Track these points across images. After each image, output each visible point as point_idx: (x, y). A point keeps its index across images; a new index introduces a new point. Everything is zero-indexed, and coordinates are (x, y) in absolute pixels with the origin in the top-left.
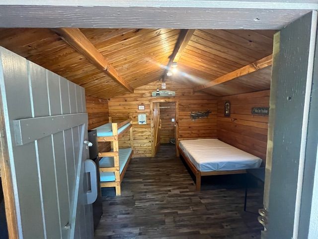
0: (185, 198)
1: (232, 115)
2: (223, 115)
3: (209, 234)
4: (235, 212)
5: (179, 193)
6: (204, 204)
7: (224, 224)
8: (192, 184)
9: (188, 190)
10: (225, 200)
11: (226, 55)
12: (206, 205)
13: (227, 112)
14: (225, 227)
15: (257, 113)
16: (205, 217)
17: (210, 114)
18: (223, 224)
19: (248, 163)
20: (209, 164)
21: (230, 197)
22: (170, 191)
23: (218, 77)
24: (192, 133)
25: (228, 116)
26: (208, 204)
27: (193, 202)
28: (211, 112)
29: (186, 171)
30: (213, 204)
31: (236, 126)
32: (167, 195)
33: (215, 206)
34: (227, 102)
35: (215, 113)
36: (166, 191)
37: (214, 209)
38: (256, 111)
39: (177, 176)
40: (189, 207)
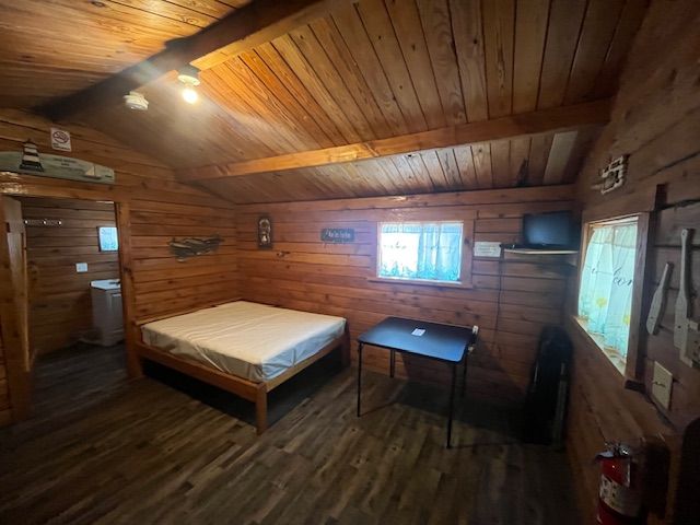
0: (245, 471)
1: (277, 246)
2: (254, 245)
3: (348, 505)
4: (350, 429)
5: (218, 471)
6: (294, 454)
7: (353, 463)
8: (237, 427)
9: (238, 448)
10: (322, 417)
11: (336, 107)
12: (300, 451)
13: (264, 239)
14: (358, 466)
15: (331, 239)
16: (317, 479)
17: (221, 244)
18: (351, 464)
19: (333, 331)
20: (279, 357)
21: (323, 407)
22: (187, 485)
23: (277, 155)
24: (179, 296)
25: (268, 246)
26: (301, 446)
27: (270, 465)
28: (223, 241)
29: (197, 402)
30: (310, 440)
31: (288, 267)
32: (189, 503)
33: (318, 441)
34: (265, 216)
35: (232, 241)
36: (172, 496)
37: (318, 448)
38: (331, 235)
39: (178, 429)
40: (270, 485)
